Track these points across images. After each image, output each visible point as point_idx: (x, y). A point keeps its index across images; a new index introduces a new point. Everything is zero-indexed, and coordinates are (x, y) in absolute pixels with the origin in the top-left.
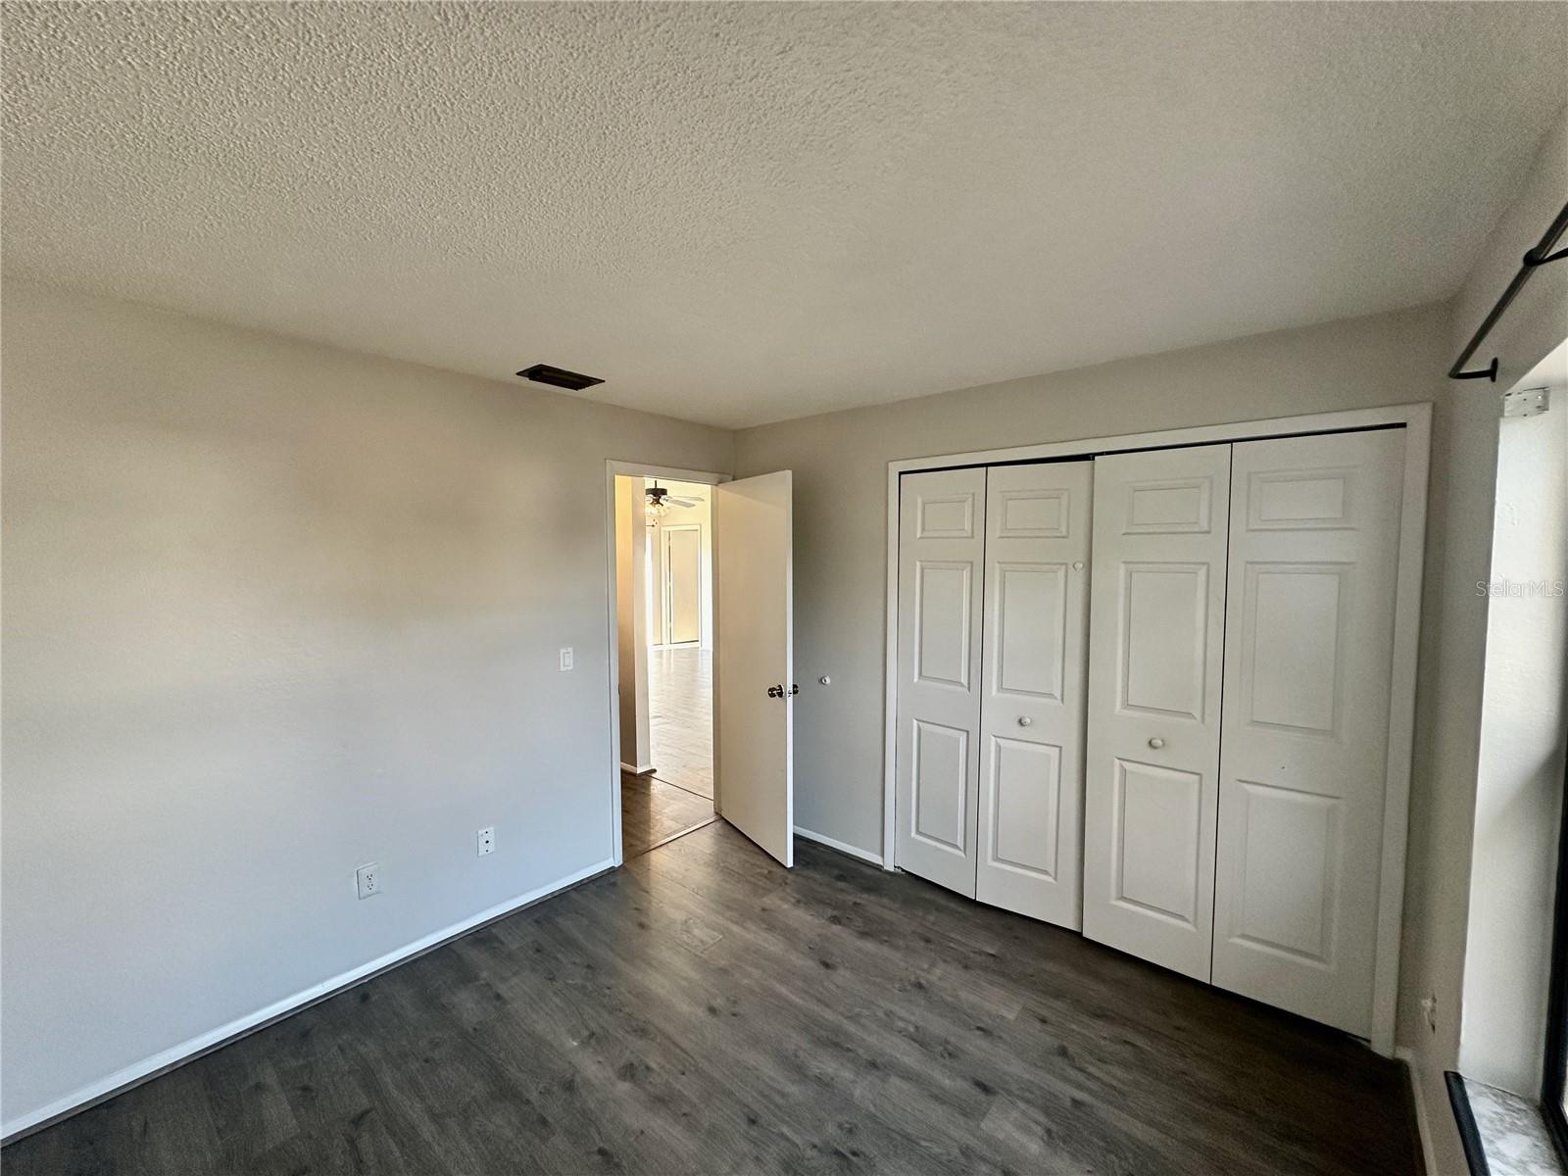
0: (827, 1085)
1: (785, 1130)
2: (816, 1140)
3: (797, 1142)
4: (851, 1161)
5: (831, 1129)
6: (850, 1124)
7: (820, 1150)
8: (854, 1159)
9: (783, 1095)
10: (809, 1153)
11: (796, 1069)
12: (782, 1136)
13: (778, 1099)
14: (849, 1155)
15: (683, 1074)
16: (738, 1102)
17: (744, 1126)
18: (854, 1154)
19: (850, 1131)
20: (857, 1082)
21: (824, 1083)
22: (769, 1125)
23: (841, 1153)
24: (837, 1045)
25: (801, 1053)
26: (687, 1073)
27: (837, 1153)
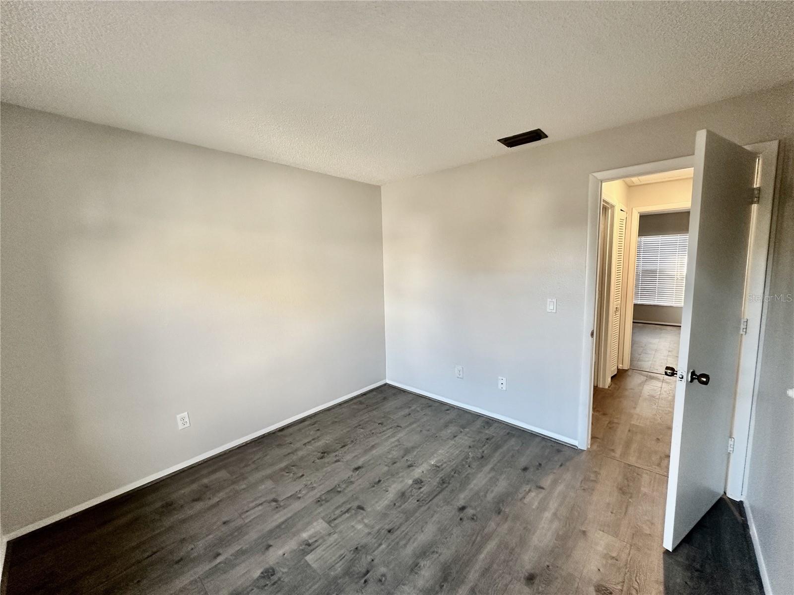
0: (412, 570)
1: (383, 546)
2: (376, 561)
3: (376, 552)
4: (362, 579)
5: (383, 570)
6: (385, 581)
7: (370, 563)
8: (363, 581)
9: (405, 545)
10: (369, 558)
11: (424, 552)
12: (380, 545)
13: (402, 543)
14: (366, 578)
15: (418, 501)
16: (401, 524)
17: (387, 527)
18: (365, 581)
19: (380, 581)
20: (414, 588)
21: (414, 568)
22: (387, 539)
23: (367, 574)
24: (445, 579)
25: (436, 556)
26: (418, 502)
27: (368, 572)
